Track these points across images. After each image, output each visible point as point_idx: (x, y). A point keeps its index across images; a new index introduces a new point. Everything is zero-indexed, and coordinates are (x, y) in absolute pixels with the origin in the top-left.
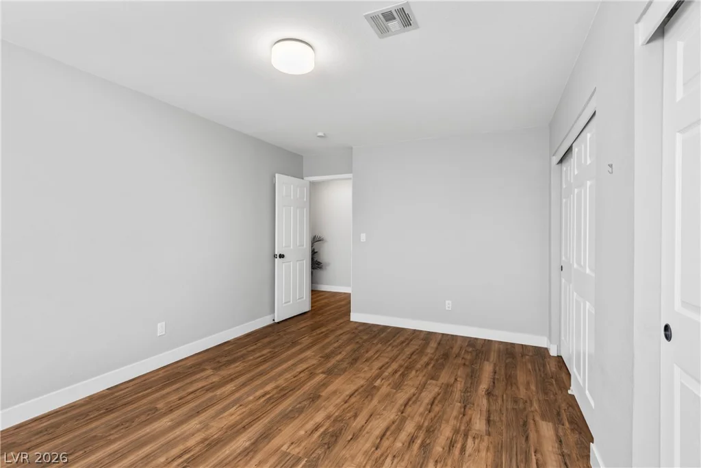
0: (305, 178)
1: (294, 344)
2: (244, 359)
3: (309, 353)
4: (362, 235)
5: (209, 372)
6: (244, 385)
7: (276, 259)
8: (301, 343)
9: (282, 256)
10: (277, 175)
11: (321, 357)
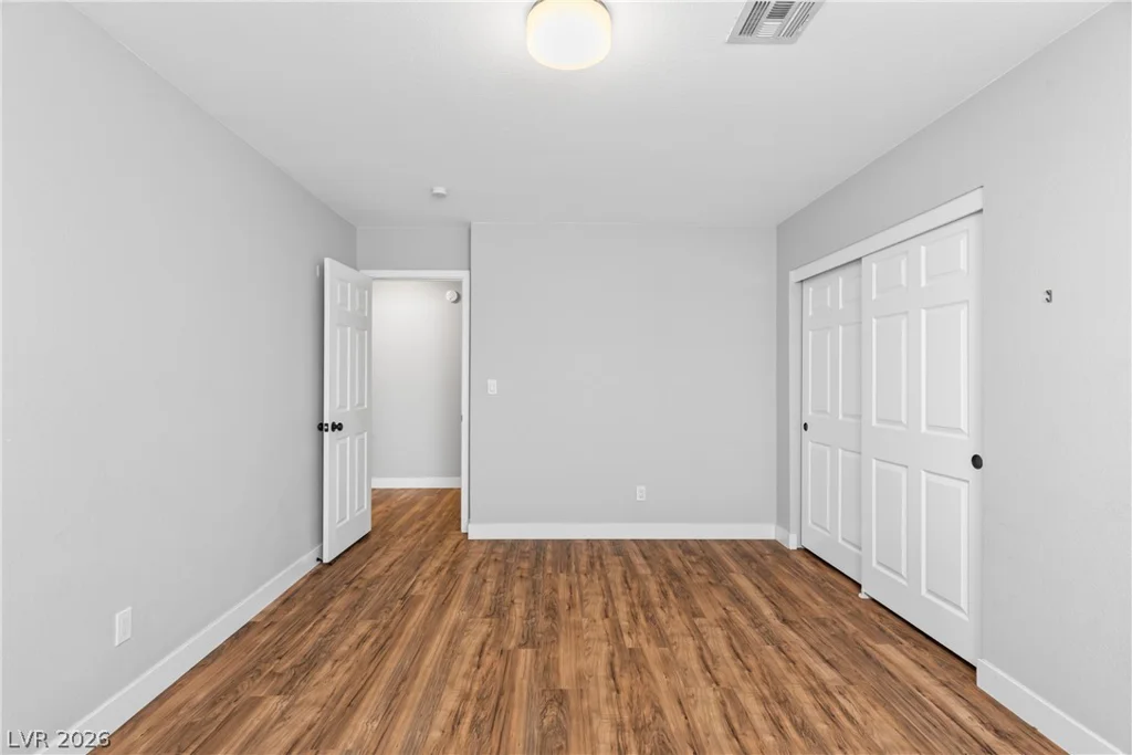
0: (362, 271)
1: (408, 602)
2: (330, 654)
3: (454, 614)
4: (489, 381)
5: (274, 704)
6: (390, 711)
7: (325, 433)
8: (421, 598)
9: (337, 427)
10: (327, 261)
11: (487, 616)
